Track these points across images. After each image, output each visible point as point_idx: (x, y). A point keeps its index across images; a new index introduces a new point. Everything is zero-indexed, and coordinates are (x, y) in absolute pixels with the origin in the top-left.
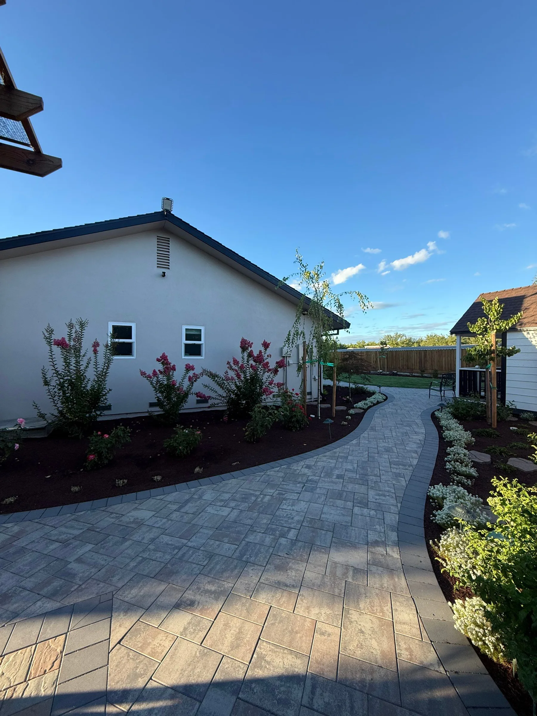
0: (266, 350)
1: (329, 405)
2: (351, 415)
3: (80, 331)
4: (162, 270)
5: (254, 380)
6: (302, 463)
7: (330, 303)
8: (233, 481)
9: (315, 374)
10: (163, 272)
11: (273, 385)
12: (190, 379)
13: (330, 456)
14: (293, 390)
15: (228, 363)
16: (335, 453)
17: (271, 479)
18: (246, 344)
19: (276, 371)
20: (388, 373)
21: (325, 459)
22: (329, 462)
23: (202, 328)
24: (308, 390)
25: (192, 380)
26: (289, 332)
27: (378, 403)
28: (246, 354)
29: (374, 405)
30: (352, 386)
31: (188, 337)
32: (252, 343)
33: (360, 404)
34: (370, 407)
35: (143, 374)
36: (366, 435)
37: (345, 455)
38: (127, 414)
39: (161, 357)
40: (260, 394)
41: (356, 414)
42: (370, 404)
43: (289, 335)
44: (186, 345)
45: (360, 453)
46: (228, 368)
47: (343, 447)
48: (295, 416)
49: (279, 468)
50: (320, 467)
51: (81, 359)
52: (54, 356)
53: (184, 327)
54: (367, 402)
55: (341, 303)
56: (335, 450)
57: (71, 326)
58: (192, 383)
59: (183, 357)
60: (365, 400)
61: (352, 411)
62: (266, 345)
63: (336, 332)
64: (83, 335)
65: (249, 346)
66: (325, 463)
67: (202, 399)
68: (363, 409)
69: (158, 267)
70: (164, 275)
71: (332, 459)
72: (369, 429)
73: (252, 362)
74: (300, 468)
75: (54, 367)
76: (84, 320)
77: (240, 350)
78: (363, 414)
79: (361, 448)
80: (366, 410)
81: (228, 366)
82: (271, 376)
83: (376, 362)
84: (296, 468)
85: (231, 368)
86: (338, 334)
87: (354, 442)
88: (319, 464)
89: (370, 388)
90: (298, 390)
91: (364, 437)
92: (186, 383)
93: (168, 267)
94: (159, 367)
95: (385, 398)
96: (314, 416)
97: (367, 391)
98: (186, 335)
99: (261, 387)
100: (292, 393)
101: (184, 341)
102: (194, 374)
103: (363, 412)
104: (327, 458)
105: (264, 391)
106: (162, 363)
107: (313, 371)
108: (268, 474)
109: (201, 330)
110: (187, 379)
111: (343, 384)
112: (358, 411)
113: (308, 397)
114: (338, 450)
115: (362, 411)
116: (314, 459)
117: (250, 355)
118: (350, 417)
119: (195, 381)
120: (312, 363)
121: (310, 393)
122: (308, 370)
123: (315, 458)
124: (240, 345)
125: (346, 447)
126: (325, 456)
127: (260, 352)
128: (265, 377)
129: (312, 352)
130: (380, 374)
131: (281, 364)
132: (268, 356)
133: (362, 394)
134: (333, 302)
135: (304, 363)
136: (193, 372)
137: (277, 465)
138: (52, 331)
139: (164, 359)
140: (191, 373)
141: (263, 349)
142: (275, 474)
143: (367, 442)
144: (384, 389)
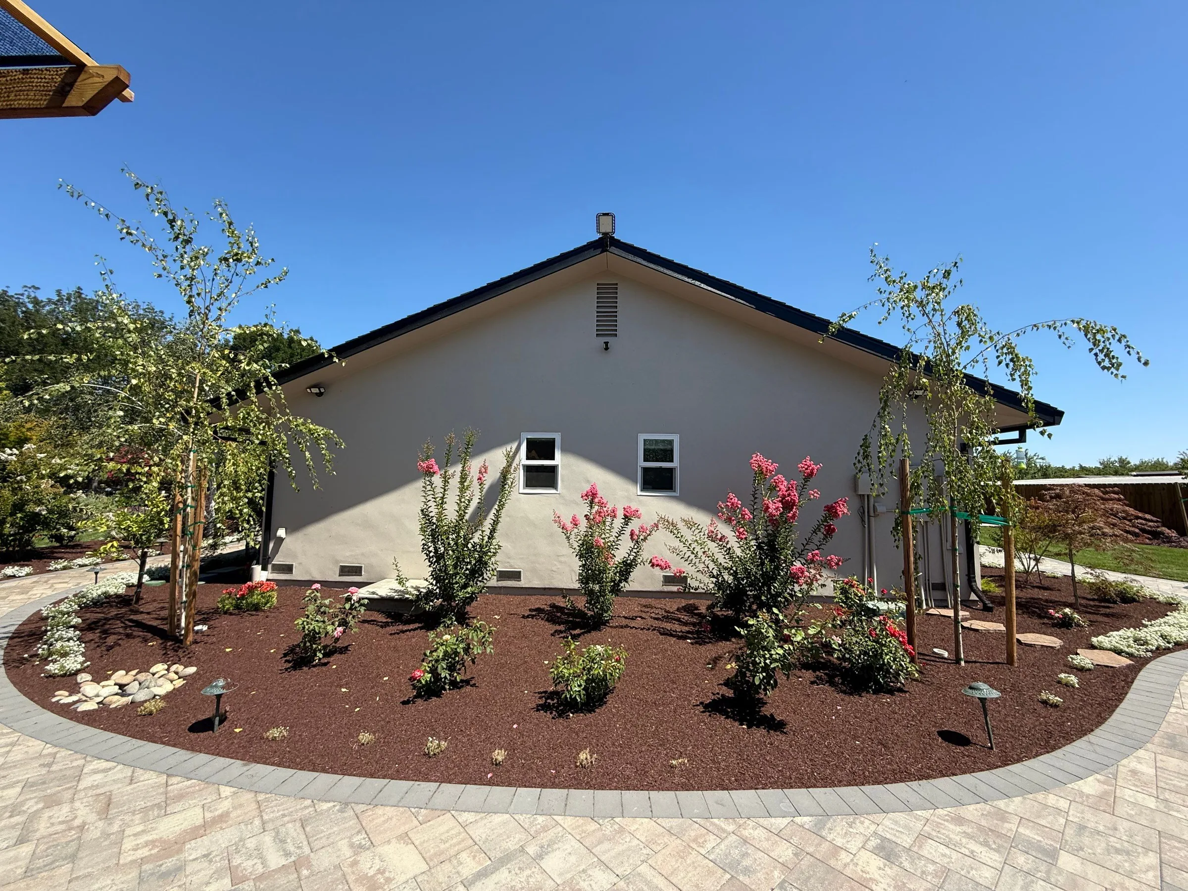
1: (1001, 627)
6: (865, 826)
7: (980, 358)
8: (643, 827)
13: (980, 828)
16: (1002, 816)
17: (747, 862)
21: (954, 831)
22: (972, 855)
23: (676, 438)
33: (1118, 637)
36: (1147, 770)
37: (1046, 842)
41: (1101, 669)
42: (1156, 642)
44: (646, 470)
45: (1118, 851)
47: (1040, 796)
49: (786, 821)
50: (931, 868)
54: (1142, 634)
56: (1001, 804)
60: (1138, 625)
66: (955, 855)
71: (986, 844)
72: (1156, 740)
74: (853, 846)
79: (1123, 825)
80: (1140, 663)
84: (839, 842)
87: (1090, 786)
88: (930, 849)
91: (1134, 772)
97: (1144, 597)
101: (642, 464)
103: (1128, 666)
104: (966, 834)
108: (746, 833)
114: (1014, 805)
115: (1125, 661)
116: (915, 821)
123: (917, 818)
125: (1052, 800)
126: (959, 820)
134: (991, 353)
137: (785, 806)
142: (765, 845)
143: (1152, 803)
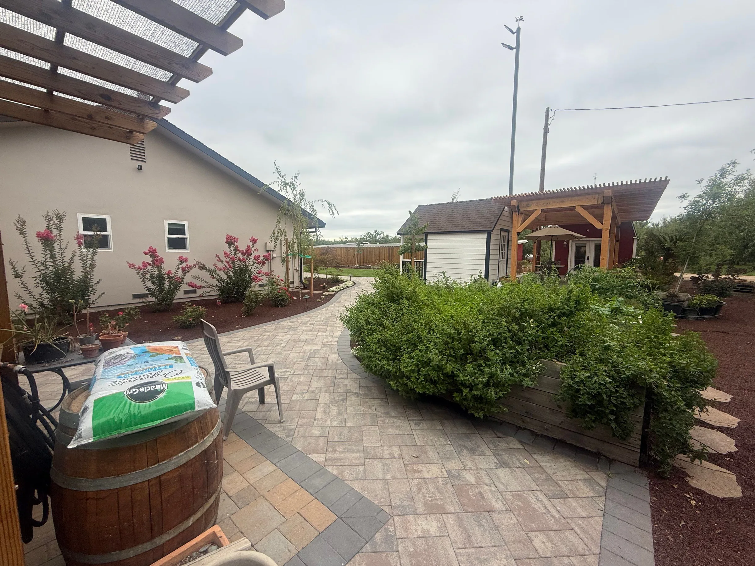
0: (253, 244)
2: (325, 296)
3: (59, 223)
4: (137, 164)
5: (243, 270)
9: (297, 266)
10: (139, 165)
11: (261, 274)
12: (183, 269)
14: (279, 277)
15: (217, 256)
18: (231, 240)
19: (263, 264)
20: (363, 267)
24: (291, 280)
25: (185, 271)
26: (274, 230)
27: (347, 287)
28: (232, 248)
29: (344, 289)
30: (329, 276)
31: (171, 231)
32: (238, 239)
34: (341, 290)
35: (132, 266)
38: (108, 306)
39: (148, 250)
40: (250, 282)
43: (274, 233)
46: (217, 260)
48: (281, 296)
51: (62, 251)
52: (30, 248)
53: (167, 222)
55: (315, 209)
57: (48, 218)
58: (185, 273)
59: (167, 251)
61: (325, 293)
62: (254, 241)
63: (313, 230)
64: (62, 227)
65: (234, 241)
67: (193, 288)
68: (335, 292)
69: (131, 159)
70: (140, 168)
73: (240, 255)
75: (33, 259)
76: (61, 212)
77: (226, 245)
78: (334, 294)
81: (217, 258)
82: (259, 266)
83: (354, 257)
85: (220, 260)
86: (316, 232)
89: (343, 278)
90: (282, 276)
92: (180, 273)
93: (144, 160)
94: (149, 259)
95: (353, 284)
96: (295, 298)
98: (169, 229)
99: (250, 276)
100: (277, 279)
102: (187, 265)
105: (254, 279)
106: (151, 256)
107: (294, 264)
109: (184, 225)
110: (180, 270)
111: (322, 276)
112: (330, 293)
113: (291, 285)
117: (236, 249)
118: (324, 297)
119: (188, 272)
120: (294, 256)
121: (293, 283)
122: (290, 264)
124: (225, 240)
127: (249, 247)
128: (253, 267)
129: (293, 247)
130: (357, 268)
131: (267, 258)
132: (255, 250)
133: (336, 282)
135: (287, 255)
136: (186, 263)
138: (24, 222)
139: (152, 252)
140: (184, 265)
141: (250, 244)
144: (354, 279)
